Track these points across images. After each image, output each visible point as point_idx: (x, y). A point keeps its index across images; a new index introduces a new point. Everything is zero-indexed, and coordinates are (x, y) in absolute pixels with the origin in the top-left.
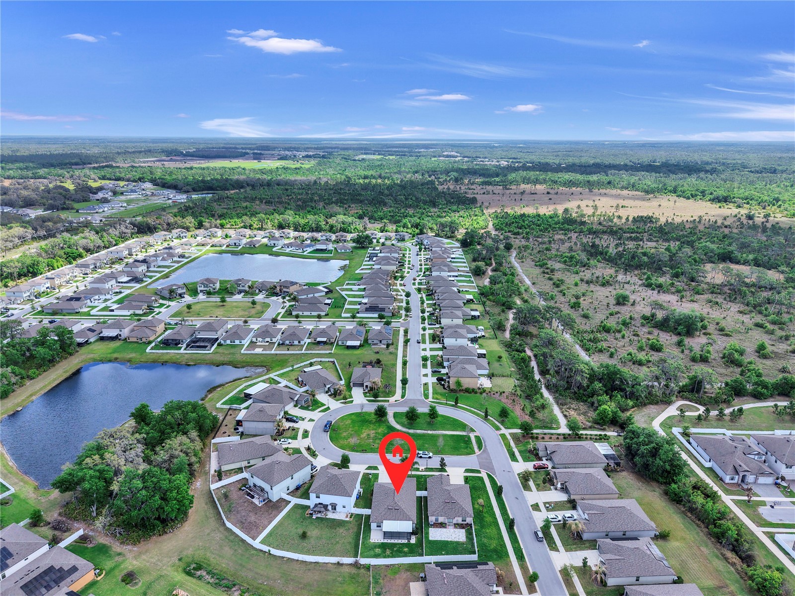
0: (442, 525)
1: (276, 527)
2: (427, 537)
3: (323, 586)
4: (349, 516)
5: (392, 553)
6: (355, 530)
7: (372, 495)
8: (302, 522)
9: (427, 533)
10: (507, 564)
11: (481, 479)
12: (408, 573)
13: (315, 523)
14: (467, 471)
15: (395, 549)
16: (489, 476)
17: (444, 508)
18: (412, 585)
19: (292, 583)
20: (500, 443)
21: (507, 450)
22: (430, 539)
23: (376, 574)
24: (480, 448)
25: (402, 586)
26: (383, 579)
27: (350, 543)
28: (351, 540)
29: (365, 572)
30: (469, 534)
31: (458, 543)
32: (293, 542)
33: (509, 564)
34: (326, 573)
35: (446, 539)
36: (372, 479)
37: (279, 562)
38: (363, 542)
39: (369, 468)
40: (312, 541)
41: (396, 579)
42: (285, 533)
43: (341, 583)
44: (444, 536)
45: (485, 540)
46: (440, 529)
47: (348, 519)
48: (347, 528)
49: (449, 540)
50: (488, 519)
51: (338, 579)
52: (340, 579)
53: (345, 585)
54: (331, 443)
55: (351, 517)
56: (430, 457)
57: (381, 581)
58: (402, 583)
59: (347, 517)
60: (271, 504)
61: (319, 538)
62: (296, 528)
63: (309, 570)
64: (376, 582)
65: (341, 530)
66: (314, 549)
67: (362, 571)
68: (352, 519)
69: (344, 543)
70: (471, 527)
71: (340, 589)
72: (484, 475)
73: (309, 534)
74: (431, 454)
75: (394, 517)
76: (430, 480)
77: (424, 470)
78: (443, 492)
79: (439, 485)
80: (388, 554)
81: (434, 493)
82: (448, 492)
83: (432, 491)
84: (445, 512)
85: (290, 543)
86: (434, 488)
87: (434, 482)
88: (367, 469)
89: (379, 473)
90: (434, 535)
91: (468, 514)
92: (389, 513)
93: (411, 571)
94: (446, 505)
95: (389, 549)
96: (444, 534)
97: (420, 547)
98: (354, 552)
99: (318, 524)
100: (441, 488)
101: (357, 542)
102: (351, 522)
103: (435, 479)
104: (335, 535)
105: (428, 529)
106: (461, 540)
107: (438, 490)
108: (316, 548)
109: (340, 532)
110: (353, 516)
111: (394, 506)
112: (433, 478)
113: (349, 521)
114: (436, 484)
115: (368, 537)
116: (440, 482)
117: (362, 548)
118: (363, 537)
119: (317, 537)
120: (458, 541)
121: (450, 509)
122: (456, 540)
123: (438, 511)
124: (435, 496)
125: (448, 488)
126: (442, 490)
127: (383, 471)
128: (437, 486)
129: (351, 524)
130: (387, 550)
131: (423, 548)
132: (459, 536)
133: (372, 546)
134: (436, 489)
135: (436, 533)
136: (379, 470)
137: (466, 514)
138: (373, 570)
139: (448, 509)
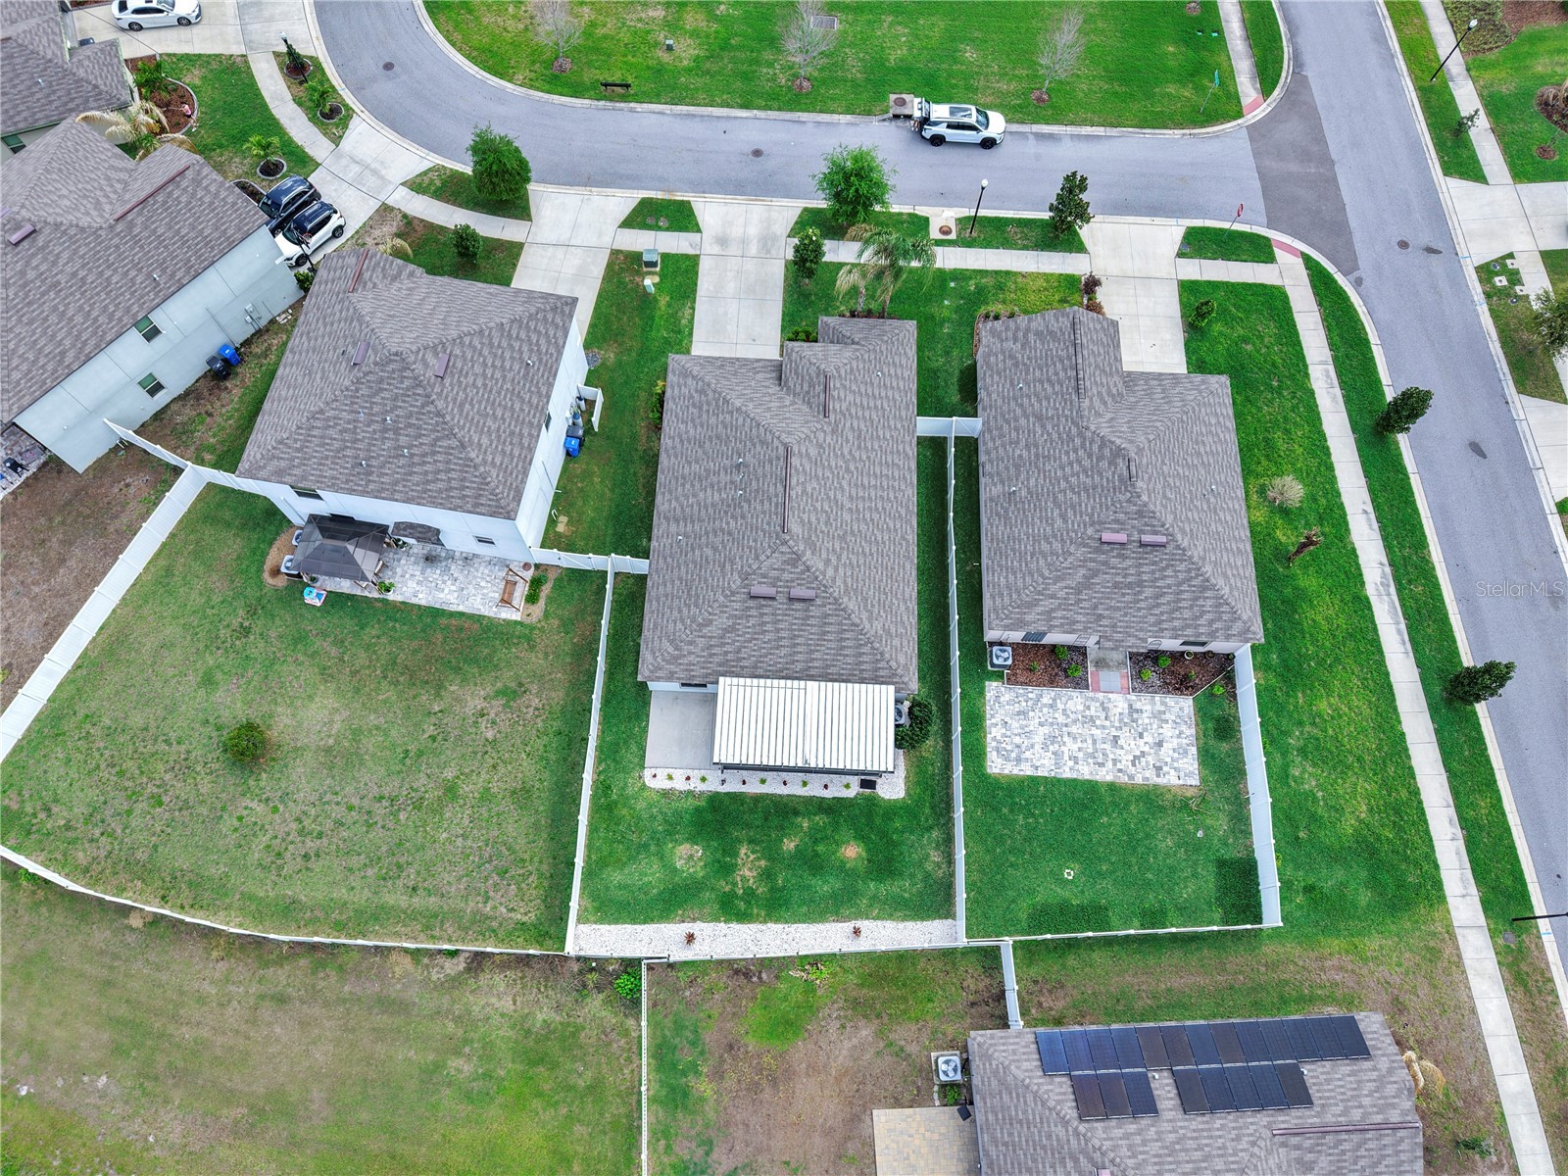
0: (1063, 667)
1: (88, 667)
2: (975, 754)
3: (364, 1116)
4: (521, 591)
5: (767, 875)
6: (558, 696)
7: (657, 427)
8: (245, 631)
9: (975, 722)
10: (1434, 954)
11: (1273, 301)
12: (866, 1032)
13: (318, 644)
14: (1198, 243)
15: (789, 845)
16: (1322, 284)
17: (1087, 584)
18: (887, 1123)
19: (177, 1096)
20: (1380, 39)
21: (1419, 89)
22: (996, 765)
23: (679, 1027)
24: (1267, 77)
25: (828, 1132)
26: (718, 1075)
27: (522, 795)
28: (528, 769)
29: (609, 1016)
30: (1220, 728)
31: (1151, 799)
32: (181, 789)
34: (383, 1020)
35: (1085, 772)
36: (663, 301)
37: (101, 935)
38: (602, 788)
39: (644, 216)
40: (301, 779)
41: (789, 1074)
42: (137, 720)
43: (468, 1096)
44: (1071, 746)
45: (1308, 777)
46: (1048, 695)
47: (516, 613)
48: (507, 678)
49: (1105, 775)
50: (1323, 613)
51: (454, 1063)
52: (461, 1067)
53: (494, 1111)
54: (429, 26)
55: (532, 598)
56: (988, 144)
57: (704, 1087)
58: (831, 1109)
59: (506, 601)
60: (63, 490)
61: (340, 758)
63: (281, 1000)
64: (676, 1097)
65: (473, 698)
66: (311, 844)
67: (596, 1005)
68: (538, 610)
69: (486, 796)
70: (1230, 680)
71: (463, 1135)
72: (1287, 273)
73: (282, 724)
74: (997, 125)
75: (784, 652)
76: (1002, 341)
77: (953, 236)
78: (1087, 463)
79: (1057, 394)
80: (744, 879)
81: (1025, 453)
82: (1125, 473)
83: (1014, 434)
84: (1095, 607)
85: (166, 799)
86: (1027, 417)
87: (1025, 364)
88: (628, 223)
89: (698, 256)
90: (1017, 740)
91: (1234, 620)
92: (752, 622)
93: (879, 1016)
94: (1105, 563)
95: (751, 841)
96: (1074, 729)
97: (930, 829)
98: (545, 867)
99: (334, 651)
100: (1076, 425)
101: (568, 784)
102: (532, 628)
103: (1031, 337)
104: (433, 739)
105: (982, 693)
106: (1170, 779)
107: (1055, 436)
108: (320, 836)
109: (469, 711)
110: (546, 590)
111: (786, 576)
112: (1020, 334)
113: (520, 623)
114: (1041, 382)
115: (634, 748)
116: (1065, 370)
117: (593, 829)
118: (602, 751)
119: (328, 750)
120: (1156, 786)
121: (1129, 586)
122: (1144, 776)
123: (1053, 596)
124: (1032, 482)
125: (1119, 437)
126: (1083, 446)
127: (722, 241)
128: (1049, 402)
129: (532, 648)
130: (743, 851)
131: (949, 840)
132: (1160, 744)
133: (653, 817)
134: (1043, 426)
135: (1024, 723)
136: (699, 231)
137: (1219, 619)
138: (655, 1005)
139: (1116, 585)
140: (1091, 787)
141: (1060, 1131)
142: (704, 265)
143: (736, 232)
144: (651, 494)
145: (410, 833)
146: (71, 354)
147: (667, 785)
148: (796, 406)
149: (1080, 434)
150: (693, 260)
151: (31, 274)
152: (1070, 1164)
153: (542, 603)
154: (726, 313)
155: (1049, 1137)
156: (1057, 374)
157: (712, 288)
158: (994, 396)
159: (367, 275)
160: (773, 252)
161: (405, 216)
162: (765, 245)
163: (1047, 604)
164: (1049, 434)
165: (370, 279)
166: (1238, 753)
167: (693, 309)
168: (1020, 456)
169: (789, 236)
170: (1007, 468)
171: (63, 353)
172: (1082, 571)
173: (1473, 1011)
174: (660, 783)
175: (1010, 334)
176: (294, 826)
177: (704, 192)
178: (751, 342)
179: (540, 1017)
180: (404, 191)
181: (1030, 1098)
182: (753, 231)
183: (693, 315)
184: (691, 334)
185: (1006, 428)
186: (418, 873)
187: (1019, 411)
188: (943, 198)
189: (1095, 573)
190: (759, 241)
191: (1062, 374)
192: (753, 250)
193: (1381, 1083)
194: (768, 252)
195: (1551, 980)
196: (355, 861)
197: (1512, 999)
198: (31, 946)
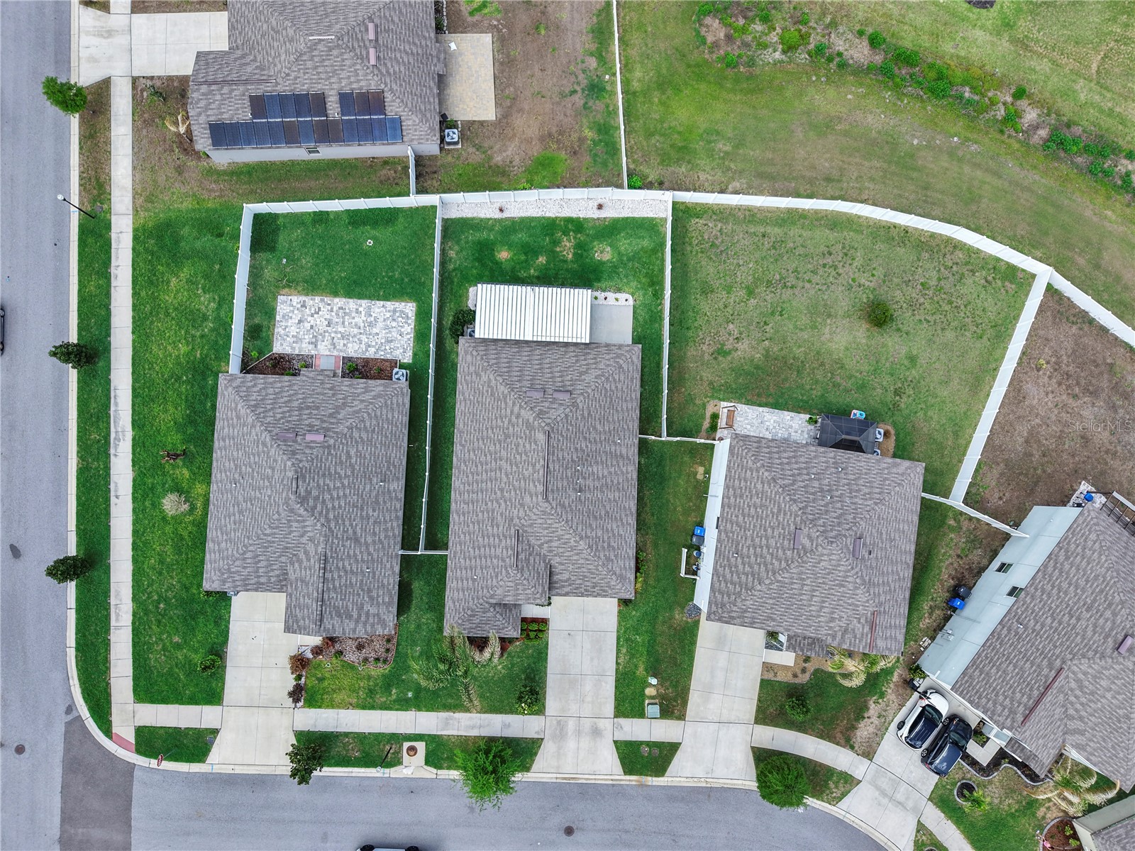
0: (358, 369)
1: (989, 369)
2: (423, 315)
3: (772, 125)
4: (722, 422)
5: (556, 243)
6: (691, 352)
8: (897, 393)
10: (149, 200)
12: (498, 159)
13: (849, 385)
14: (200, 745)
15: (542, 260)
17: (337, 409)
18: (488, 113)
19: (874, 134)
22: (410, 308)
23: (605, 164)
25: (521, 110)
26: (582, 140)
27: (707, 290)
28: (705, 306)
29: (644, 169)
30: (258, 332)
31: (311, 286)
32: (912, 293)
33: (145, 196)
34: (769, 169)
35: (352, 304)
38: (658, 295)
39: (661, 757)
40: (843, 301)
41: (542, 139)
42: (950, 335)
43: (718, 133)
44: (359, 320)
45: (206, 302)
46: (371, 354)
47: (724, 407)
48: (724, 362)
49: (339, 302)
51: (728, 148)
52: (723, 146)
53: (703, 126)
55: (715, 417)
57: (589, 134)
58: (519, 121)
59: (731, 415)
61: (821, 311)
62: (913, 359)
64: (605, 130)
65: (746, 350)
66: (829, 260)
68: (710, 410)
69: (728, 288)
71: (718, 116)
73: (862, 331)
75: (547, 361)
76: (378, 615)
77: (406, 745)
78: (327, 496)
79: (342, 559)
80: (570, 241)
81: (371, 512)
82: (300, 483)
83: (377, 530)
84: (334, 395)
85: (919, 287)
86: (366, 543)
87: (363, 590)
88: (673, 748)
89: (616, 716)
90: (394, 324)
91: (238, 387)
92: (569, 378)
93: (490, 167)
94: (323, 421)
95: (565, 261)
96: (356, 331)
97: (454, 270)
98: (689, 249)
99: (838, 380)
100: (330, 529)
101: (679, 297)
102: (712, 397)
103: (355, 615)
104: (766, 323)
105: (415, 355)
106: (296, 300)
107: (347, 523)
108: (824, 266)
109: (746, 342)
110: (706, 424)
111: (546, 404)
112: (363, 619)
113: (720, 400)
114: (352, 571)
115: (641, 319)
116: (333, 579)
117: (662, 270)
118: (660, 317)
119: (829, 316)
120: (307, 295)
121: (308, 408)
122: (314, 301)
123: (362, 401)
124: (368, 487)
125: (300, 516)
126: (327, 513)
127: (596, 732)
128: (348, 552)
129: (711, 383)
130: (570, 256)
131: (443, 264)
132: (300, 322)
133: (627, 276)
134: (355, 533)
135: (388, 335)
136: (615, 742)
137: (248, 387)
138: (619, 175)
139: (317, 408)
140: (349, 294)
141: (394, 87)
142: (609, 708)
143: (585, 742)
144: (640, 500)
145: (771, 267)
146: (1062, 558)
147: (618, 295)
148: (539, 543)
149: (328, 520)
150: (620, 712)
151: (1108, 614)
152: (391, 71)
153: (708, 415)
154: (592, 659)
155: (401, 85)
156: (340, 577)
157: (603, 684)
158: (388, 566)
159: (867, 629)
160: (555, 722)
161: (852, 748)
162: (562, 729)
163: (367, 397)
164: (351, 525)
165: (863, 625)
166: (249, 316)
167: (617, 663)
168: (374, 511)
169: (542, 739)
170: (385, 502)
171: (1067, 558)
172: (340, 416)
173: (134, 168)
174: (622, 296)
175: (371, 620)
176: (840, 271)
177: (613, 785)
178: (572, 633)
179: (683, 169)
180: (858, 774)
181: (410, 105)
182: (571, 744)
183: (617, 657)
184: (618, 639)
185: (382, 537)
186: (763, 244)
187: (371, 549)
188: (412, 788)
189: (331, 415)
190: (567, 734)
191: (336, 576)
192: (571, 724)
193: (206, 108)
194: (559, 722)
195: (81, 185)
196: (800, 251)
197: (109, 175)
198: (974, 208)
